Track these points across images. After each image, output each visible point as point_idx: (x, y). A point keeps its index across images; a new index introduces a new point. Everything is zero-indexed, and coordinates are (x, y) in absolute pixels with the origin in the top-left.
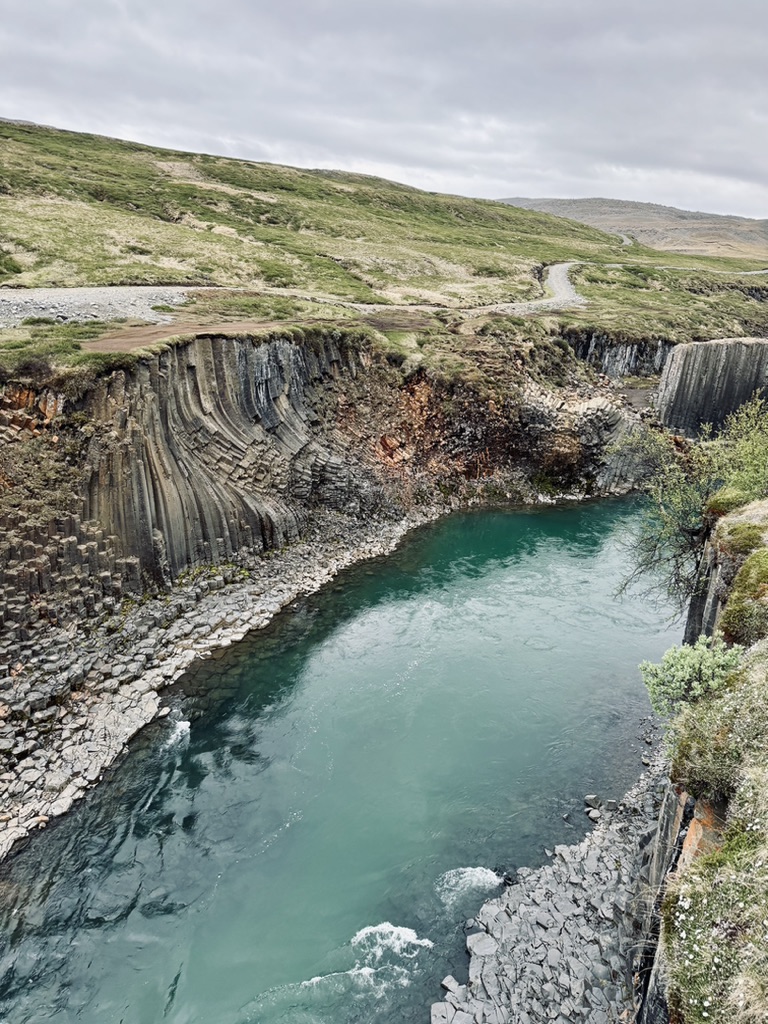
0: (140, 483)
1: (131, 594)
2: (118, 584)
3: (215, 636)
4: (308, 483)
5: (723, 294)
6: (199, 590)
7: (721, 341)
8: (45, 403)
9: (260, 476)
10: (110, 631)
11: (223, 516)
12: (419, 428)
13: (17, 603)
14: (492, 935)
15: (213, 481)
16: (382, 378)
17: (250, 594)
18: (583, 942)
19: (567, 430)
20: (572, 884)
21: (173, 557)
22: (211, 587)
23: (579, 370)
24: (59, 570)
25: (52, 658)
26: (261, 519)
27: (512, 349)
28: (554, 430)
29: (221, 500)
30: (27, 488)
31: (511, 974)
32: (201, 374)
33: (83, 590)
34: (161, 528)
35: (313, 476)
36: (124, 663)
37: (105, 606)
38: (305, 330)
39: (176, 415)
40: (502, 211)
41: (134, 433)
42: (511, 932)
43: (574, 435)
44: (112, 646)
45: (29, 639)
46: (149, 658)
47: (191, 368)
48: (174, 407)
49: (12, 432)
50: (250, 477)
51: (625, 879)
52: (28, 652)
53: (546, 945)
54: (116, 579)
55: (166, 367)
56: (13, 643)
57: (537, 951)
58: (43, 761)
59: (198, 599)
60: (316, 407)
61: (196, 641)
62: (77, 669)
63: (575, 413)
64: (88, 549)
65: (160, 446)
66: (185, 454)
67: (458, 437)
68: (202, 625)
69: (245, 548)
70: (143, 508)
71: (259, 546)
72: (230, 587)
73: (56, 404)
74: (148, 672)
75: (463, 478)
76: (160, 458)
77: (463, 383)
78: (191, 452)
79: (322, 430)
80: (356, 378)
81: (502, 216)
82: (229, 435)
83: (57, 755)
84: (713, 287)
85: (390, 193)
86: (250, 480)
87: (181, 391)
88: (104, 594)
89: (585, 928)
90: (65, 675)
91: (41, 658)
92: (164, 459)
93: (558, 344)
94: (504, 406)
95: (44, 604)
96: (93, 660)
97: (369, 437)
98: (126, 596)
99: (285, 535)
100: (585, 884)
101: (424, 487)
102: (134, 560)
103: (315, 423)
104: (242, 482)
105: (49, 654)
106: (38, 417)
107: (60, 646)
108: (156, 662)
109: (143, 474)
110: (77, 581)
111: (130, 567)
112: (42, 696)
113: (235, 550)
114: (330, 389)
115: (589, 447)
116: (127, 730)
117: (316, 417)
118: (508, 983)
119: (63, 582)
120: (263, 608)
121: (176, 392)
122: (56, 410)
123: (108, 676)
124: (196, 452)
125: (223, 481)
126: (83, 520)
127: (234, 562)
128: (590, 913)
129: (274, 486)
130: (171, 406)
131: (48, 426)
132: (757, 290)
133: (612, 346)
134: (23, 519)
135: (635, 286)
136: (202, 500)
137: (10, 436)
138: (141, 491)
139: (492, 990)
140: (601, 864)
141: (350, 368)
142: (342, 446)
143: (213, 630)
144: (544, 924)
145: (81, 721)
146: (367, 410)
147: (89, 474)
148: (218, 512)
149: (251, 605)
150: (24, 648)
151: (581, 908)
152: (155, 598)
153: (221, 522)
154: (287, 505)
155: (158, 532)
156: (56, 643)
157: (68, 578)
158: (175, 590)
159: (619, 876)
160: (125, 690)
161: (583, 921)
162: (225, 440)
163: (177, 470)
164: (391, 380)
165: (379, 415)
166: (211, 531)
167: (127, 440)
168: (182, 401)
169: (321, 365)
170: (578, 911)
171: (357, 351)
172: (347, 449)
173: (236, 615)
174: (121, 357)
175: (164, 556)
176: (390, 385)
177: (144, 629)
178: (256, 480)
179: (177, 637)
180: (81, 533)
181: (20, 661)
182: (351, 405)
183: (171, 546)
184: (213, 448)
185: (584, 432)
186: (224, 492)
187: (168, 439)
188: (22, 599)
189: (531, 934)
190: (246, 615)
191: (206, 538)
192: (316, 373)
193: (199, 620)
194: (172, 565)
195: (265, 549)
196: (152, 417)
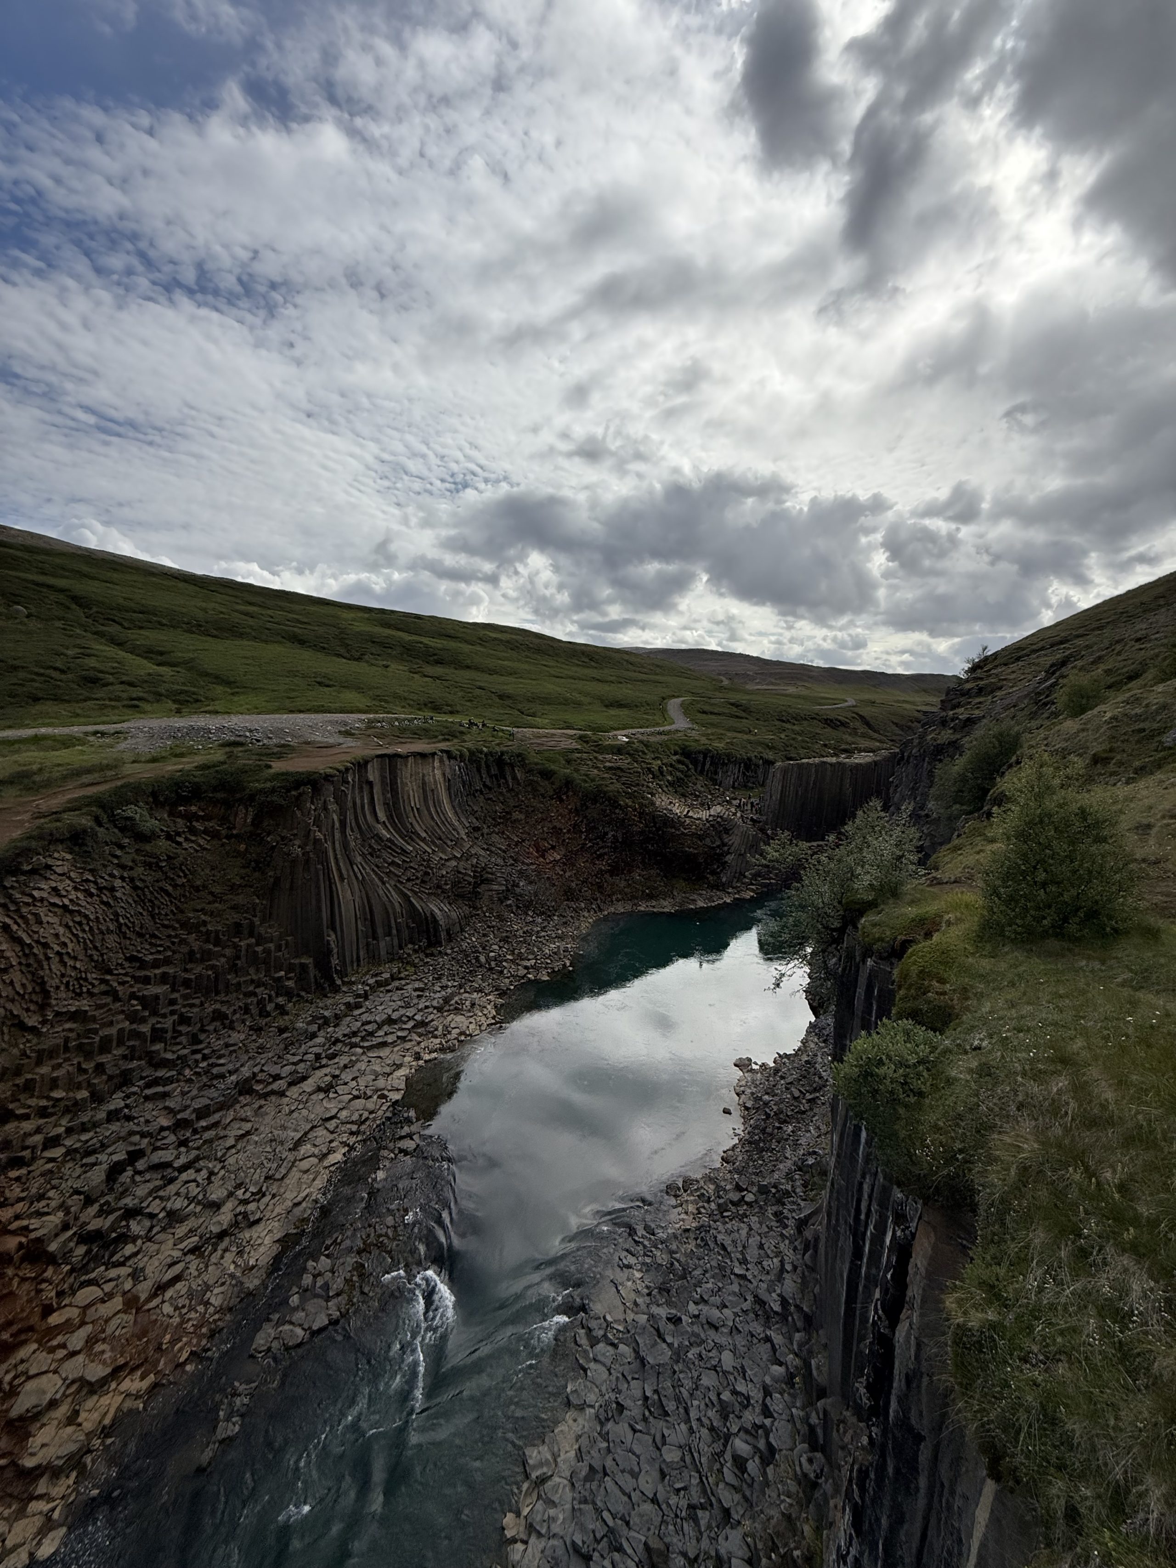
0: (318, 887)
1: (303, 994)
2: (290, 984)
3: (381, 1033)
4: (469, 883)
5: (805, 723)
6: (367, 988)
7: (811, 761)
8: (236, 815)
9: (426, 879)
10: (281, 1031)
11: (392, 916)
12: (569, 831)
13: (192, 1006)
14: (664, 1341)
15: (384, 883)
16: (535, 790)
17: (416, 990)
18: (755, 1341)
19: (693, 834)
20: (736, 1275)
21: (344, 957)
22: (379, 984)
23: (699, 784)
24: (236, 972)
25: (222, 1061)
26: (426, 918)
27: (644, 766)
28: (683, 833)
29: (390, 901)
30: (212, 893)
31: (688, 1384)
32: (377, 789)
33: (257, 990)
34: (334, 929)
35: (475, 877)
36: (294, 1064)
37: (278, 1007)
38: (469, 750)
39: (354, 824)
40: (626, 657)
41: (316, 841)
42: (682, 1334)
43: (701, 838)
44: (282, 1046)
45: (201, 1042)
46: (318, 1057)
47: (370, 784)
48: (352, 817)
49: (201, 842)
50: (417, 878)
51: (788, 1267)
52: (199, 1056)
53: (720, 1348)
54: (289, 979)
55: (348, 783)
56: (184, 1047)
57: (711, 1354)
58: (204, 1173)
59: (366, 996)
60: (477, 815)
61: (363, 1039)
62: (246, 1072)
63: (699, 819)
64: (264, 951)
65: (338, 852)
66: (359, 859)
67: (602, 840)
68: (369, 1023)
69: (410, 946)
70: (319, 909)
71: (424, 943)
72: (396, 983)
73: (246, 815)
74: (317, 1072)
75: (607, 876)
76: (337, 863)
77: (605, 793)
78: (363, 855)
79: (482, 835)
80: (512, 790)
81: (627, 661)
82: (400, 841)
83: (219, 1166)
84: (798, 718)
85: (537, 641)
86: (418, 882)
87: (358, 801)
88: (277, 995)
89: (755, 1324)
90: (233, 1078)
91: (211, 1061)
92: (341, 864)
93: (679, 762)
94: (640, 813)
95: (218, 1006)
96: (263, 1062)
97: (523, 841)
98: (298, 995)
99: (448, 932)
100: (749, 1276)
101: (573, 885)
102: (307, 960)
103: (476, 829)
104: (410, 884)
105: (219, 1057)
106: (228, 828)
107: (232, 1048)
108: (324, 1061)
109: (321, 877)
110: (252, 981)
111: (303, 967)
112: (208, 1102)
113: (401, 948)
114: (490, 799)
115: (713, 848)
116: (293, 1134)
117: (476, 824)
118: (685, 1394)
119: (239, 984)
120: (427, 1004)
121: (355, 804)
122: (245, 821)
123: (277, 1077)
124: (369, 857)
125: (393, 883)
126: (263, 921)
127: (400, 959)
128: (757, 1307)
129: (439, 887)
130: (350, 816)
131: (236, 836)
132: (831, 721)
133: (724, 764)
134: (205, 923)
135: (737, 717)
136: (373, 901)
137: (200, 846)
138: (319, 894)
139: (671, 1406)
140: (762, 1252)
141: (507, 782)
142: (500, 849)
143: (380, 1027)
144: (715, 1322)
145: (247, 1126)
146: (522, 816)
147: (272, 880)
148: (387, 912)
149: (415, 1001)
150: (194, 1052)
151: (749, 1302)
152: (326, 996)
153: (389, 921)
154: (450, 904)
155: (331, 933)
156: (227, 1045)
157: (242, 979)
158: (344, 989)
159: (782, 1262)
160: (294, 1092)
161: (752, 1315)
162: (395, 845)
163: (351, 873)
164: (543, 791)
165: (532, 821)
166: (380, 931)
167: (308, 848)
168: (359, 811)
169: (481, 777)
170: (746, 1306)
171: (512, 766)
172: (504, 852)
173: (402, 1011)
174: (309, 774)
175: (335, 956)
176: (543, 795)
177: (314, 1028)
178: (423, 882)
179: (345, 1035)
180: (260, 935)
181: (189, 1066)
182: (507, 813)
183: (343, 946)
184: (385, 854)
185: (708, 836)
186: (393, 893)
187: (345, 845)
188: (197, 1002)
189: (703, 1335)
190: (410, 1012)
191: (375, 938)
192: (478, 786)
193: (365, 1017)
194: (343, 963)
195: (430, 945)
196: (333, 827)
